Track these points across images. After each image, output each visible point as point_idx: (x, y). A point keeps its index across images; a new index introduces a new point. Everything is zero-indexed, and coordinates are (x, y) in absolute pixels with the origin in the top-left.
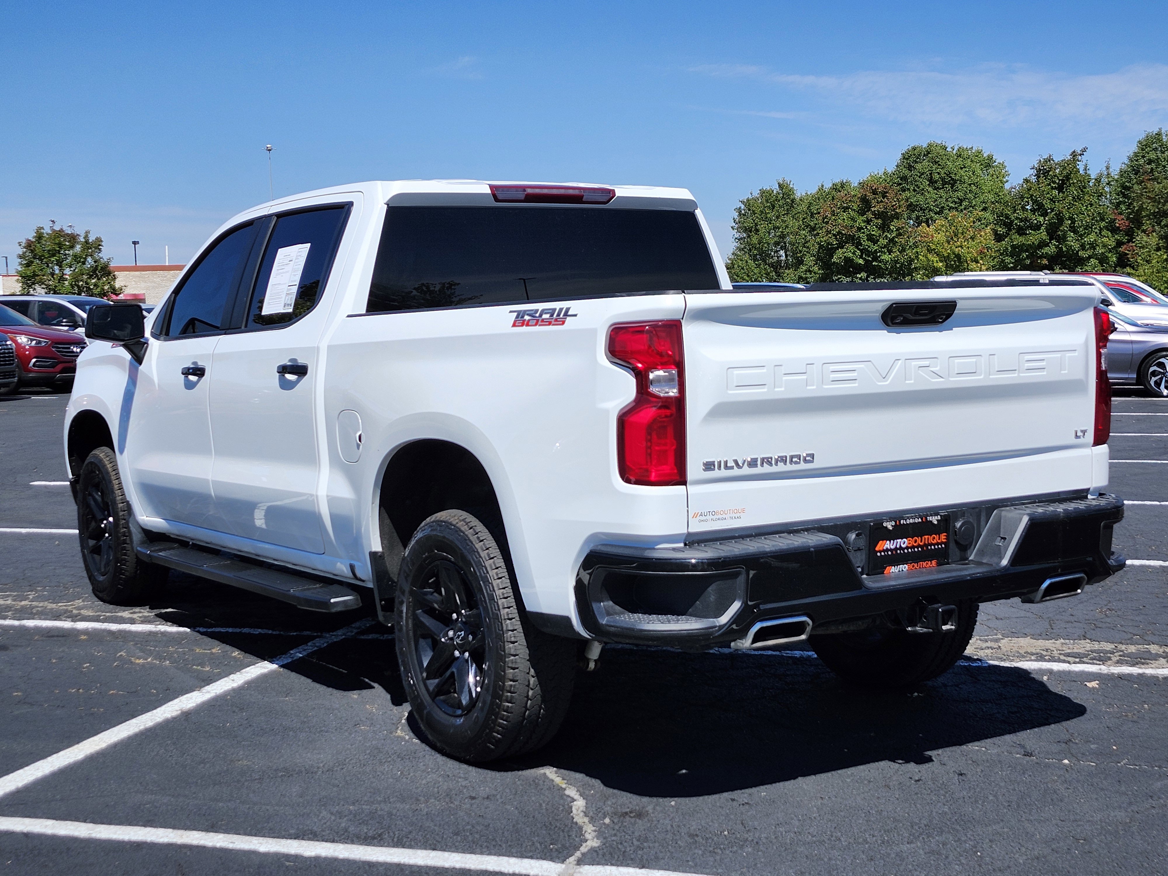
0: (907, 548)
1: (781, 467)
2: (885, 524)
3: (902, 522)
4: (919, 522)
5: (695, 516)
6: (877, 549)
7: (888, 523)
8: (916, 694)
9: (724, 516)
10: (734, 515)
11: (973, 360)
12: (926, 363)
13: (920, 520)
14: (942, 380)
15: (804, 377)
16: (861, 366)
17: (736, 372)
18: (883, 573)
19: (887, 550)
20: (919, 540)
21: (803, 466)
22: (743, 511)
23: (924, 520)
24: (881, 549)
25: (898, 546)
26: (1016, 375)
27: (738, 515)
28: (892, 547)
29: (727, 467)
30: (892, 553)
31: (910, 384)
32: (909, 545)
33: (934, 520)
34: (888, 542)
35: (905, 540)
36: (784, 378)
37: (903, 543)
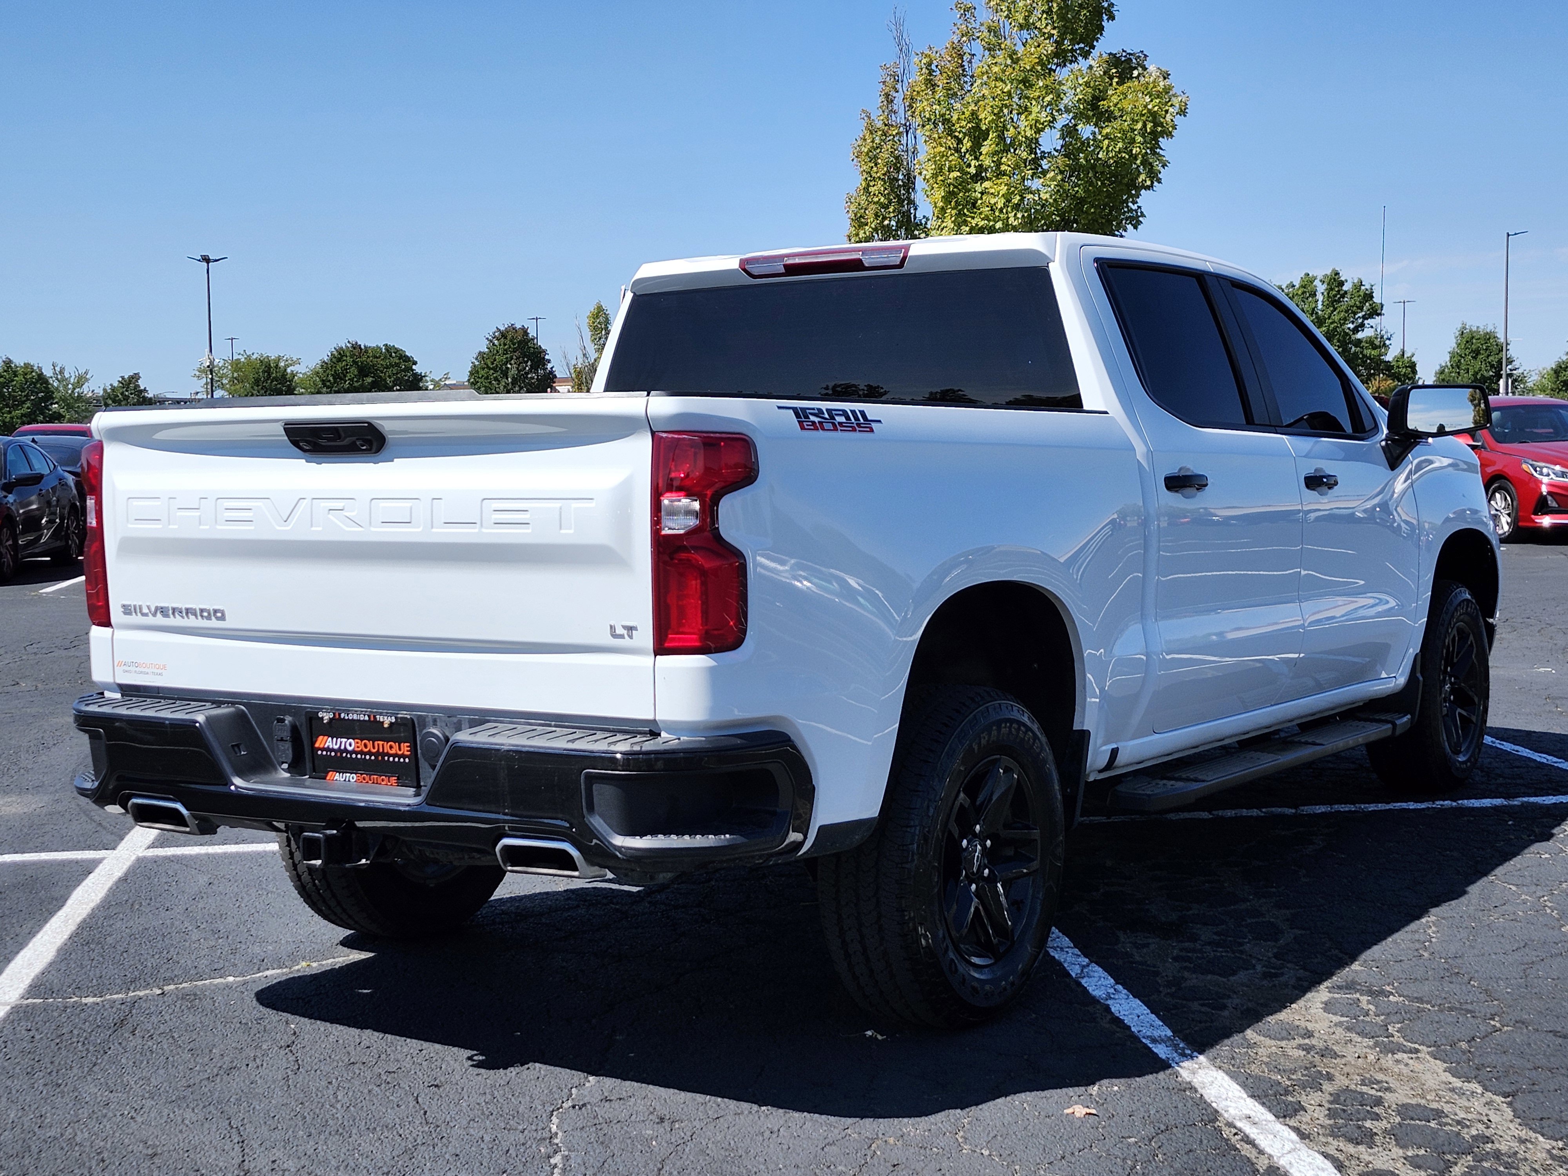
0: (353, 752)
1: (192, 622)
2: (320, 715)
3: (342, 715)
4: (364, 721)
5: (120, 664)
6: (317, 745)
7: (325, 714)
8: (869, 1033)
9: (146, 670)
10: (156, 671)
11: (408, 504)
12: (339, 504)
13: (367, 718)
14: (360, 529)
15: (196, 514)
16: (259, 503)
17: (136, 503)
18: (325, 778)
19: (328, 749)
20: (370, 744)
21: (214, 623)
22: (164, 667)
23: (372, 719)
24: (322, 746)
25: (343, 747)
26: (476, 530)
27: (159, 671)
28: (336, 747)
29: (144, 615)
30: (336, 754)
31: (318, 533)
32: (357, 749)
33: (387, 721)
34: (330, 739)
35: (351, 740)
36: (178, 514)
37: (350, 744)
